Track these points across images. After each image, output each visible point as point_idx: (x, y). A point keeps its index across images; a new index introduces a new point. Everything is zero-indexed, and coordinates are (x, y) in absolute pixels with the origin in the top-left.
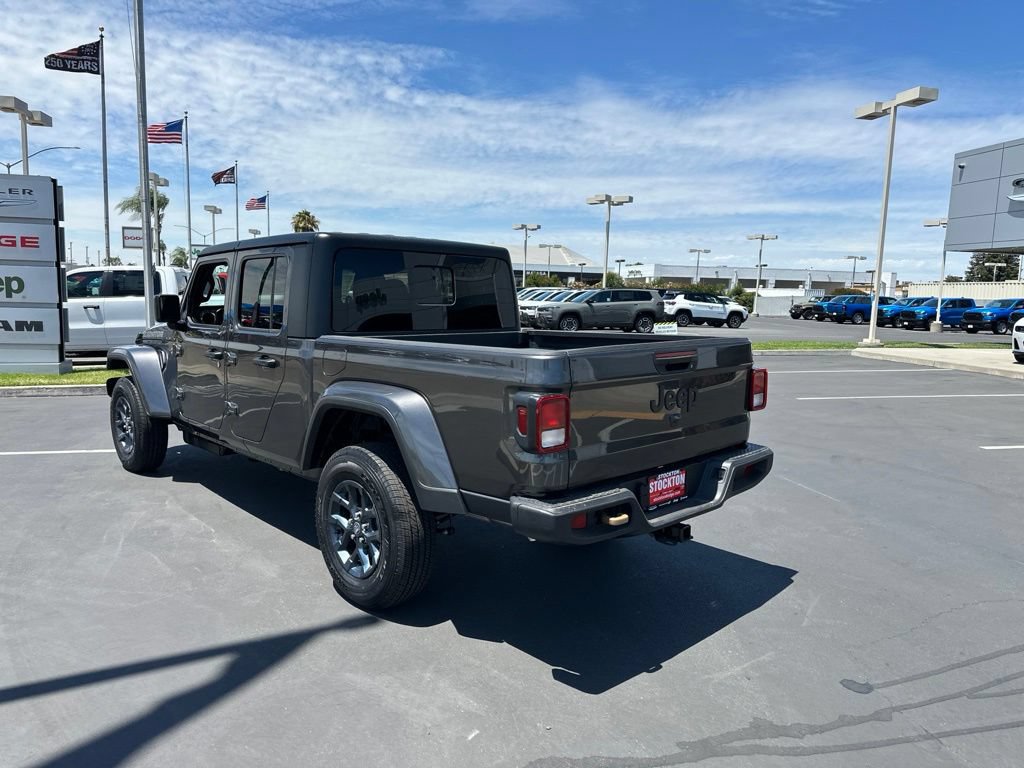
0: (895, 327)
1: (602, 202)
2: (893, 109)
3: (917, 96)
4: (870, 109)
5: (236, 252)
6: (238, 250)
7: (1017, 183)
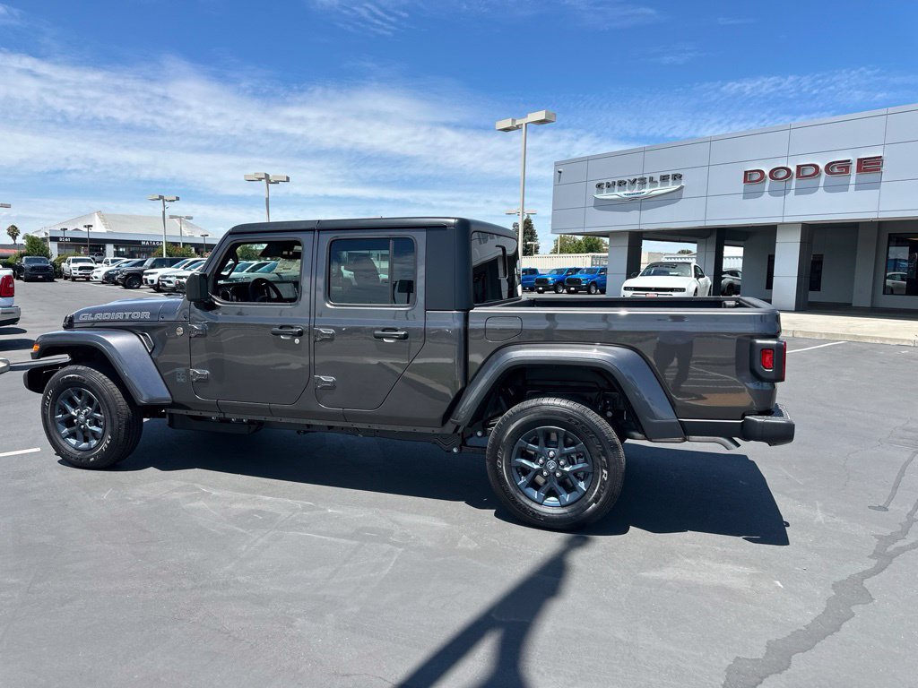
1: (260, 179)
2: (524, 125)
3: (543, 118)
4: (507, 123)
5: (316, 232)
6: (319, 230)
7: (599, 186)
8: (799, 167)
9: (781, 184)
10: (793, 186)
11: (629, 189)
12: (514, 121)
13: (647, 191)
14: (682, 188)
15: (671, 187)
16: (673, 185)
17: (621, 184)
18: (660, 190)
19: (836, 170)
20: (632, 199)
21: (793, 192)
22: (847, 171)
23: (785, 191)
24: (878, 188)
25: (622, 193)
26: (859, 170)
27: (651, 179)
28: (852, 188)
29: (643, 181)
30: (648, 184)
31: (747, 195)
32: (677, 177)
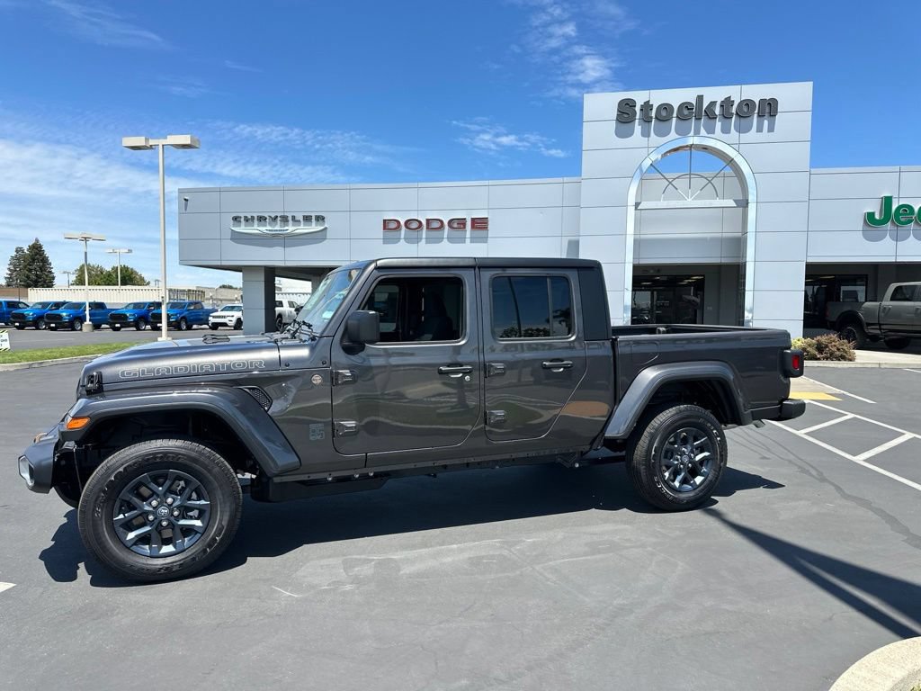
0: (38, 328)
2: (160, 147)
3: (188, 142)
4: (140, 141)
5: (477, 269)
6: (479, 268)
7: (236, 219)
8: (428, 220)
9: (414, 234)
10: (424, 236)
11: (270, 225)
12: (147, 140)
13: (290, 228)
14: (326, 228)
15: (314, 227)
16: (316, 225)
17: (261, 219)
18: (303, 229)
19: (455, 225)
20: (274, 235)
21: (424, 241)
22: (464, 227)
23: (418, 240)
24: (486, 242)
25: (263, 229)
26: (473, 227)
27: (293, 217)
28: (468, 240)
29: (285, 219)
30: (291, 222)
31: (386, 241)
32: (320, 219)
